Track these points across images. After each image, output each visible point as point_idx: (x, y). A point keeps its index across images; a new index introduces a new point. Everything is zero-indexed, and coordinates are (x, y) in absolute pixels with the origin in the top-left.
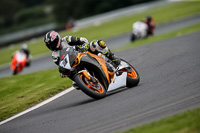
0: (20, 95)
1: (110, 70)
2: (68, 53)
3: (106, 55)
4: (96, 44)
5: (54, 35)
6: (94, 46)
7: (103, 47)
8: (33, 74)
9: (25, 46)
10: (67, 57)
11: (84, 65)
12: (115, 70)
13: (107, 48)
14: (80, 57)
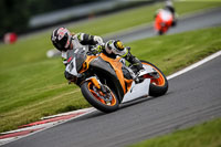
0: (167, 57)
2: (76, 55)
4: (112, 45)
5: (62, 32)
6: (110, 48)
7: (121, 49)
8: (182, 34)
10: (74, 61)
12: (134, 76)
13: (126, 50)
14: (89, 60)
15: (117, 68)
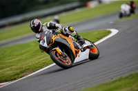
1: (76, 47)
2: (46, 35)
3: (75, 37)
4: (67, 29)
5: (37, 22)
7: (72, 31)
9: (56, 17)
10: (45, 38)
11: (57, 44)
13: (75, 32)
14: (54, 38)
15: (71, 42)
